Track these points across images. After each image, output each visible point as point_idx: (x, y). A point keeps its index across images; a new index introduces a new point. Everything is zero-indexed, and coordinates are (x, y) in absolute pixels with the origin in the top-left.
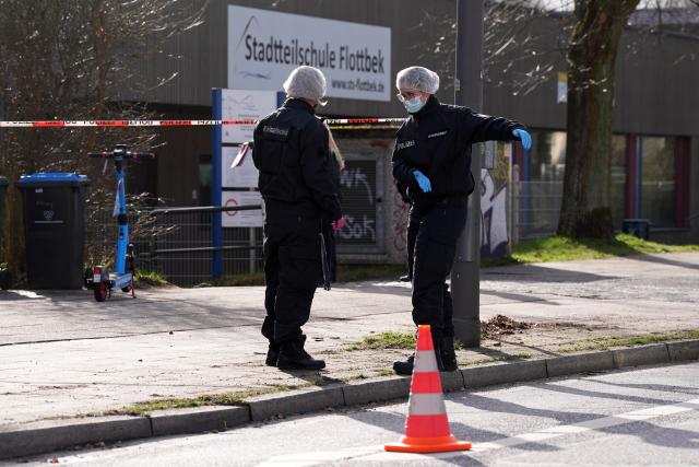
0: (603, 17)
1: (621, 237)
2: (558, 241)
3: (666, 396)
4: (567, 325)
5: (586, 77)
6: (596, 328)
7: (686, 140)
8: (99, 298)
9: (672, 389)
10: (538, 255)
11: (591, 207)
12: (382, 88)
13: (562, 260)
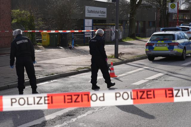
0: (134, 9)
1: (136, 37)
2: (128, 38)
3: (141, 66)
4: (129, 53)
5: (132, 17)
6: (133, 54)
7: (145, 22)
8: (70, 49)
9: (141, 65)
10: (126, 40)
11: (132, 33)
12: (105, 16)
13: (129, 41)
